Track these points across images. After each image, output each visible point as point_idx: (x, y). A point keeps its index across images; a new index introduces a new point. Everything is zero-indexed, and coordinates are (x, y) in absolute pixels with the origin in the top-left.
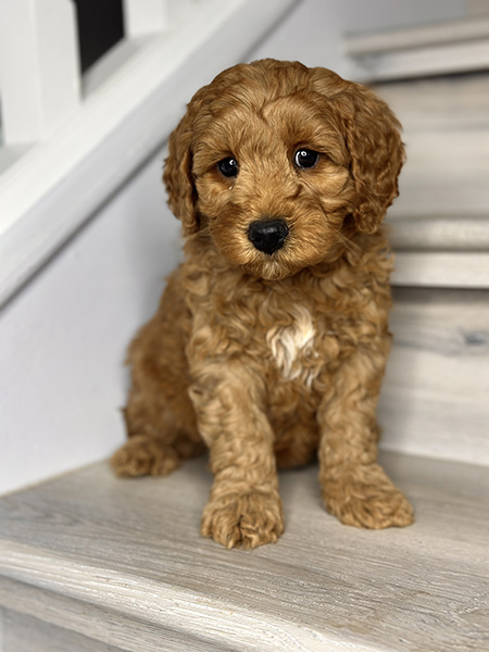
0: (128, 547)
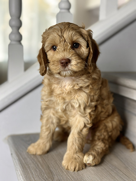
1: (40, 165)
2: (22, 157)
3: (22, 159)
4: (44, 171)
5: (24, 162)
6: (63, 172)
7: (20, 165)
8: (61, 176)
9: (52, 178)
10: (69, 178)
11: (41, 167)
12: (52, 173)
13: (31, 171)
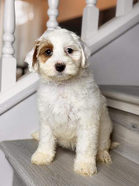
0: (26, 156)
2: (20, 159)
3: (20, 160)
4: (43, 169)
5: (23, 163)
6: (60, 169)
7: (21, 165)
8: (59, 172)
9: (52, 174)
10: (66, 173)
12: (50, 170)
13: (32, 169)
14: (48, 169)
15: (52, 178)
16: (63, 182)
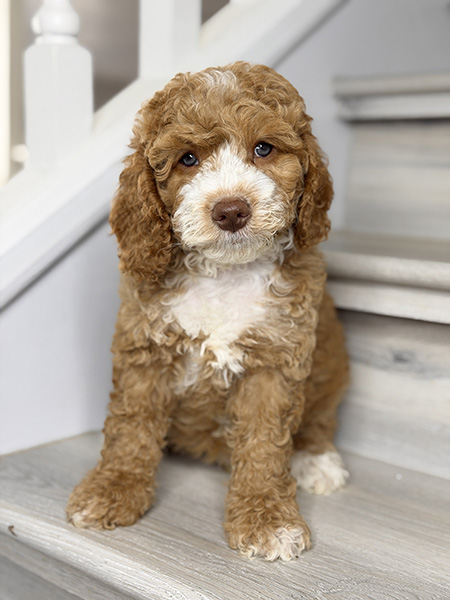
1: (155, 533)
4: (190, 545)
11: (168, 538)
13: (154, 553)
14: (205, 543)
15: (252, 570)
16: (296, 573)
